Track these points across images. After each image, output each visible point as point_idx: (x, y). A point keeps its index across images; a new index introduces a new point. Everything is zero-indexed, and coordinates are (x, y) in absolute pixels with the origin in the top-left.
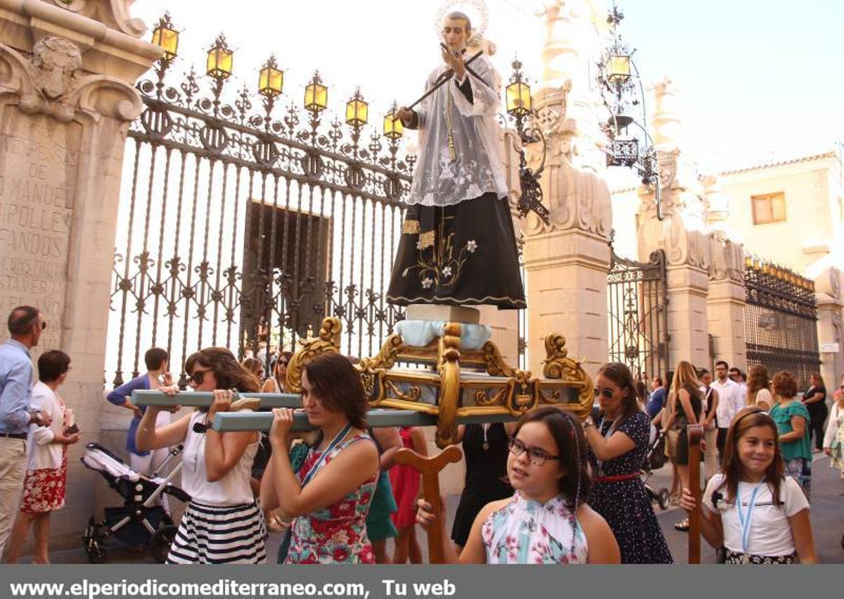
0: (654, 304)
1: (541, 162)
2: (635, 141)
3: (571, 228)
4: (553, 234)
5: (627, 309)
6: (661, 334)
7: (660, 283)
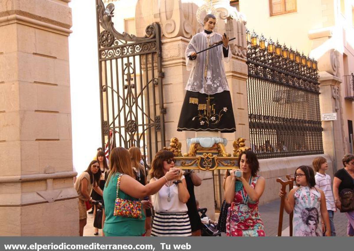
0: (150, 78)
5: (126, 83)
6: (158, 107)
7: (156, 56)
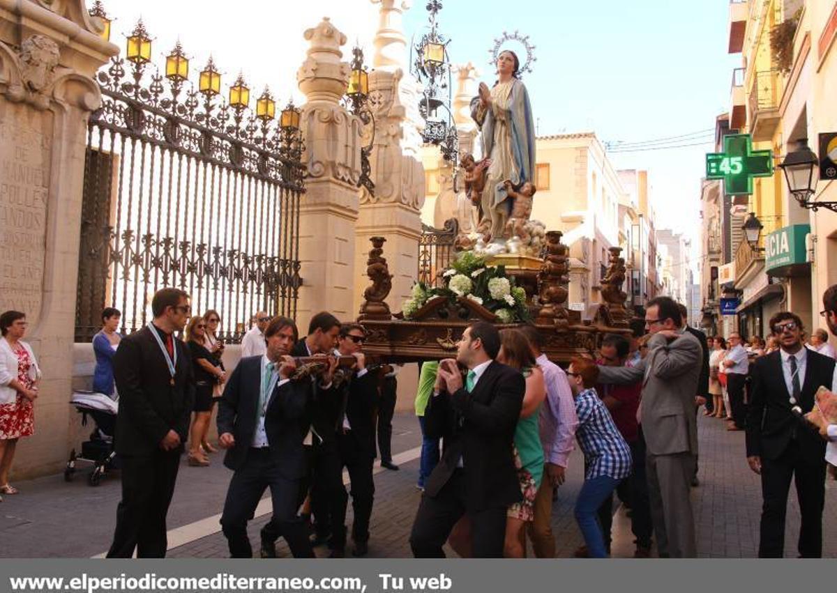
0: (445, 266)
1: (370, 139)
2: (444, 123)
3: (394, 202)
4: (376, 205)
5: (422, 268)
7: (452, 248)
